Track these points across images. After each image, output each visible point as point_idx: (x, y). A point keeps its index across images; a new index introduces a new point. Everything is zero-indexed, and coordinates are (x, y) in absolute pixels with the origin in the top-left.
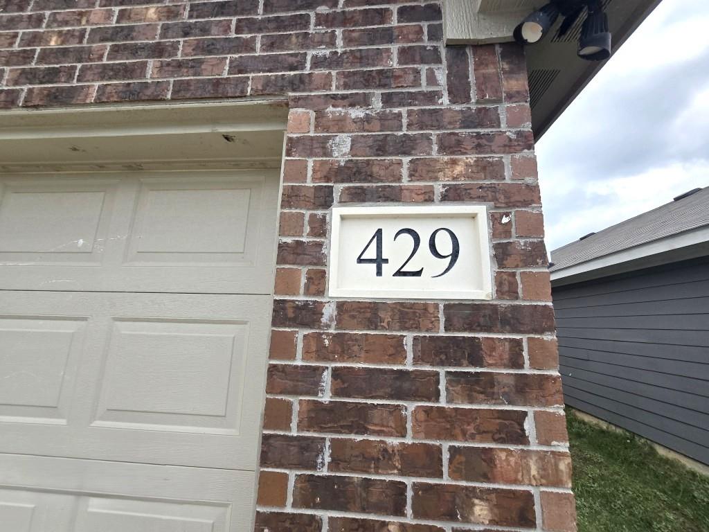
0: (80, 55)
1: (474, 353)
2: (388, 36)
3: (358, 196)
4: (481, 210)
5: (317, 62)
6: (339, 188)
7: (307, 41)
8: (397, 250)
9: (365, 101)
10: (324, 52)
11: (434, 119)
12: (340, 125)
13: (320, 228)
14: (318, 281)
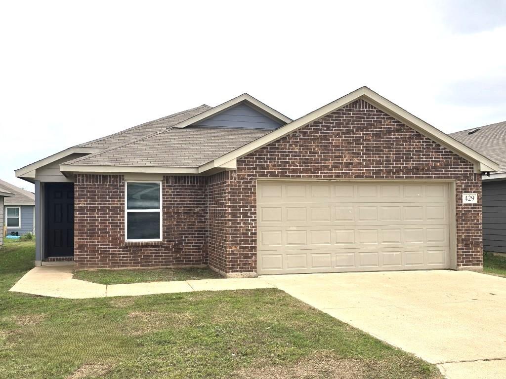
0: (430, 171)
1: (475, 208)
2: (467, 171)
3: (465, 192)
4: (476, 194)
5: (460, 174)
6: (463, 191)
7: (459, 171)
8: (468, 198)
9: (465, 180)
10: (460, 173)
11: (472, 183)
12: (463, 183)
13: (462, 196)
14: (462, 201)
